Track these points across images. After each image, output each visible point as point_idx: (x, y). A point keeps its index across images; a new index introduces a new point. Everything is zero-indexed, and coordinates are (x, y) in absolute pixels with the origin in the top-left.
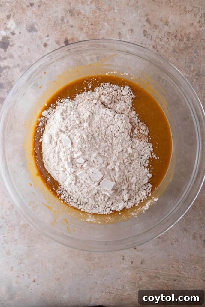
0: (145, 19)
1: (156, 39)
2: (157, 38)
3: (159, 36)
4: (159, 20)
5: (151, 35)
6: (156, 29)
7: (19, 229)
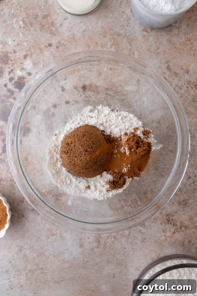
0: (165, 66)
1: (176, 88)
2: (176, 86)
3: (178, 85)
4: (179, 68)
5: (171, 83)
6: (176, 77)
7: (26, 273)
